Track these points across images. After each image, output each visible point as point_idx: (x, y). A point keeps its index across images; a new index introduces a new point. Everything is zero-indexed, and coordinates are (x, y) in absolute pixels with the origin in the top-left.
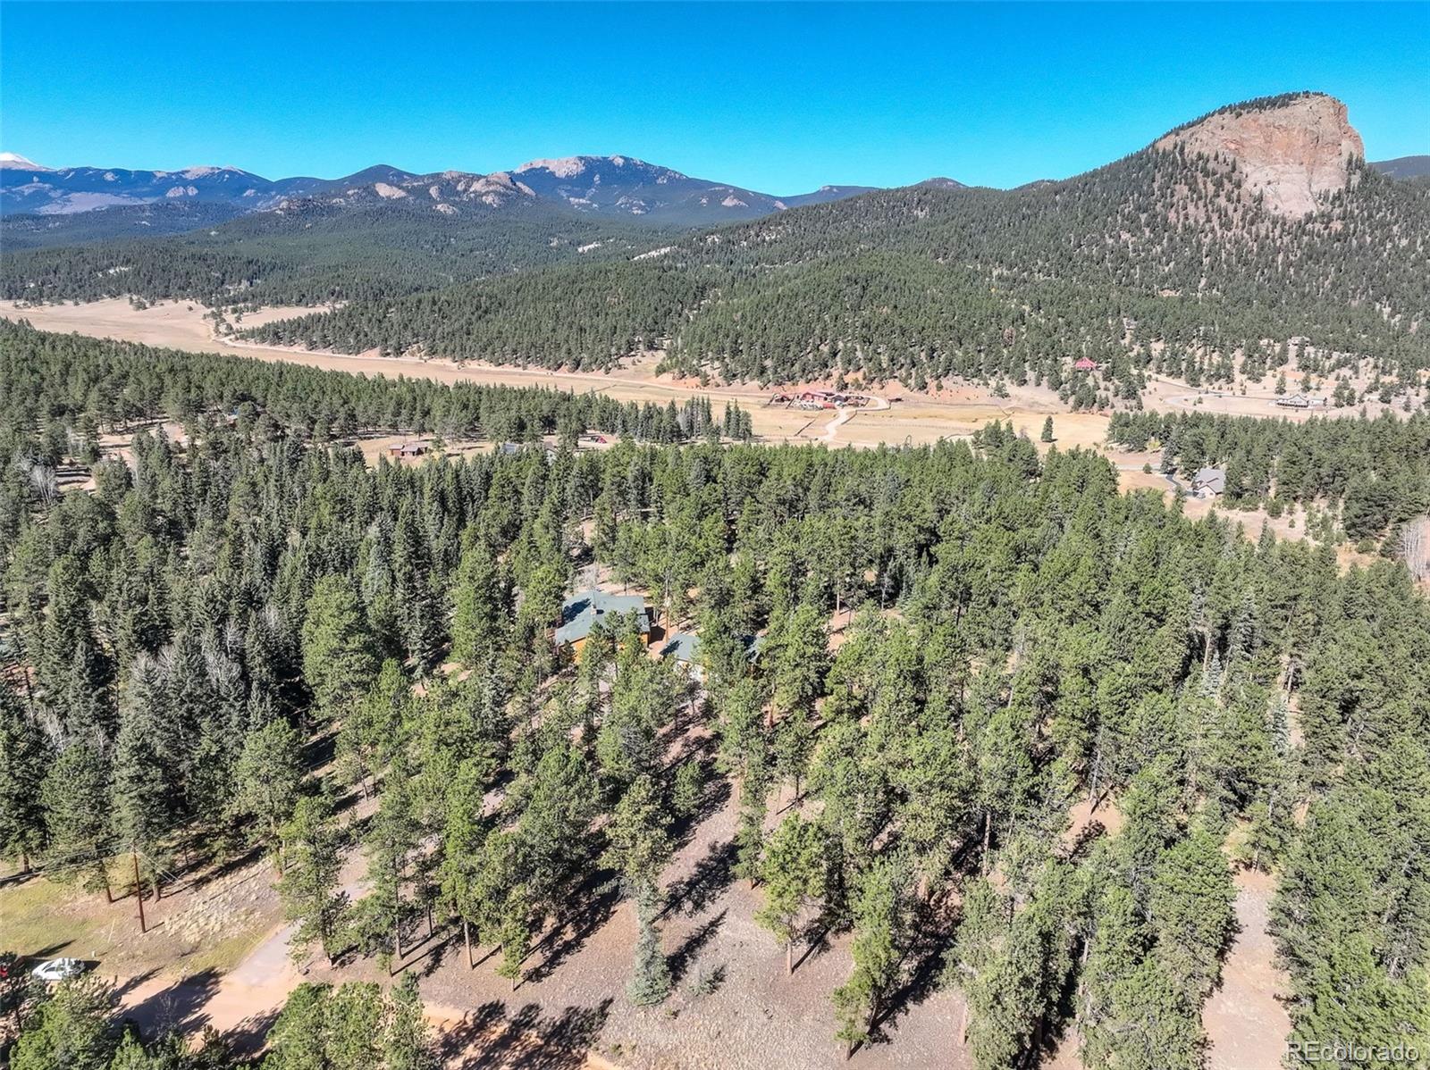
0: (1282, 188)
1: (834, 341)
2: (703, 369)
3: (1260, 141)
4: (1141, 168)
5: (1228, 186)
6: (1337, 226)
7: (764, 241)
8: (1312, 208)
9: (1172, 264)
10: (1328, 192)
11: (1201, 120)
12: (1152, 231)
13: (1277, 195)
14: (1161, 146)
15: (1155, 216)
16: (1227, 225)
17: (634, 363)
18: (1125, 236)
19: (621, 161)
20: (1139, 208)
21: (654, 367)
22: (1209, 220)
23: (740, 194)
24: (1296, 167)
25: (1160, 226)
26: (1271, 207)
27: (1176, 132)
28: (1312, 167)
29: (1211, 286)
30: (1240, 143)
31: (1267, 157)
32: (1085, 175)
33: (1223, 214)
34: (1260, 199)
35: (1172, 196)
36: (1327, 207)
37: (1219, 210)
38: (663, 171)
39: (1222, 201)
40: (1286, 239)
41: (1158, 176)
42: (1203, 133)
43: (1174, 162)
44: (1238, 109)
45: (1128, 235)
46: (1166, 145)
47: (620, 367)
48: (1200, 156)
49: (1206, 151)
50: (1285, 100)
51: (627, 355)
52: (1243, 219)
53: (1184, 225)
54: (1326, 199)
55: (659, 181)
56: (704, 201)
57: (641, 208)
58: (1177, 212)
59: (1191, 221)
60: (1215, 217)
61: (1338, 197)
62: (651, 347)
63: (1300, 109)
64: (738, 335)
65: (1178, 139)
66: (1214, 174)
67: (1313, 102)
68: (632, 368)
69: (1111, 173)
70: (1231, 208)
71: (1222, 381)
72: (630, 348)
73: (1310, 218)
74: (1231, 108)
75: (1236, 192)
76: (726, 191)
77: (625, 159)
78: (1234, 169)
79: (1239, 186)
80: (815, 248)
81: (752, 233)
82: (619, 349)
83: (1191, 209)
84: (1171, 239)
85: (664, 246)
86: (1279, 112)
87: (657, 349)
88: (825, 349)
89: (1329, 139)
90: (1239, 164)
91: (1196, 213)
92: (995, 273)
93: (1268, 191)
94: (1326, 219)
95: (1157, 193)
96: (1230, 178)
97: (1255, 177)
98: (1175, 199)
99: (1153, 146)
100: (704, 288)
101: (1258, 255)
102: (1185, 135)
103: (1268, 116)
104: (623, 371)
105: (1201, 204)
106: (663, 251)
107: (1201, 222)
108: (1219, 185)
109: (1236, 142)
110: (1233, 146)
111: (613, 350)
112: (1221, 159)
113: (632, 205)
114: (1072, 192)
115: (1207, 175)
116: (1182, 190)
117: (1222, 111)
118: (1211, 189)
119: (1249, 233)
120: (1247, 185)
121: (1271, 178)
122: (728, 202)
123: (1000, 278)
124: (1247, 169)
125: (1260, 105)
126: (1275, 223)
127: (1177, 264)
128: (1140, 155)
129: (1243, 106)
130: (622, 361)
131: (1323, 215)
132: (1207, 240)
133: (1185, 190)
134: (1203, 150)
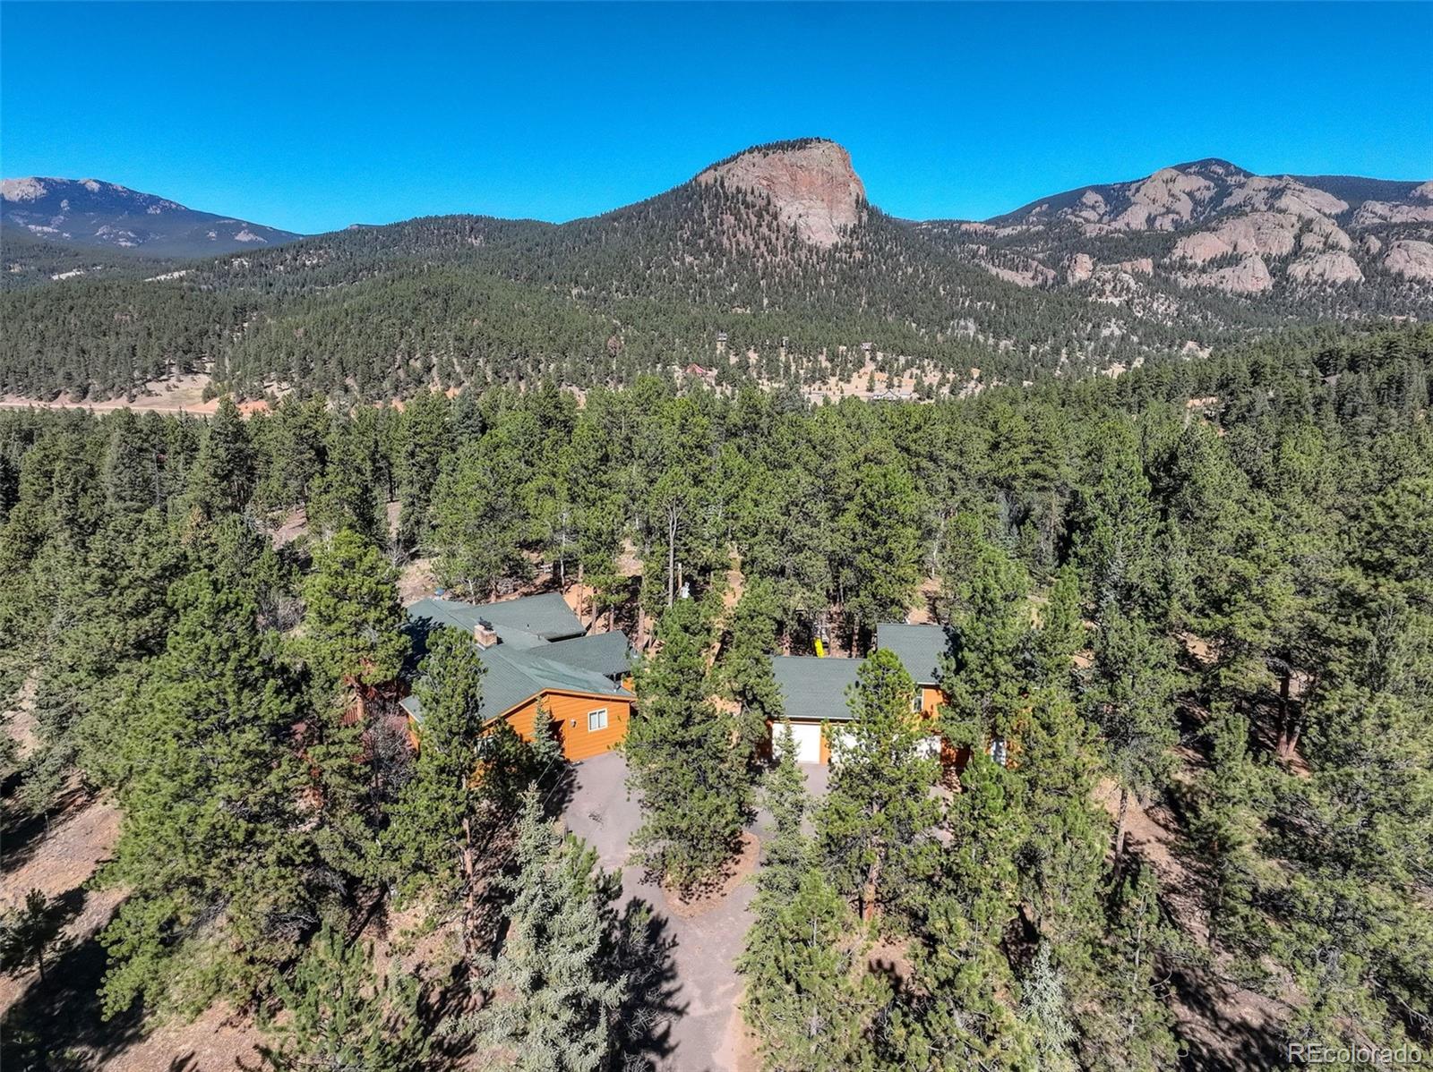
0: (812, 221)
1: (426, 355)
2: (269, 391)
3: (786, 179)
4: (690, 198)
5: (767, 218)
6: (858, 255)
7: (304, 265)
8: (835, 238)
9: (736, 285)
10: (846, 226)
11: (734, 158)
12: (711, 255)
13: (809, 227)
14: (703, 179)
15: (710, 242)
16: (773, 252)
17: (168, 389)
18: (689, 259)
19: (96, 187)
20: (694, 234)
21: (200, 393)
22: (757, 247)
23: (254, 228)
24: (819, 202)
25: (718, 251)
26: (805, 237)
27: (715, 167)
28: (832, 204)
29: (772, 305)
30: (771, 181)
31: (796, 195)
32: (638, 205)
33: (768, 243)
34: (794, 230)
35: (722, 225)
36: (847, 240)
37: (764, 238)
38: (154, 200)
39: (764, 230)
40: (823, 265)
41: (706, 207)
42: (738, 169)
43: (716, 195)
44: (766, 149)
45: (692, 258)
46: (708, 178)
47: (149, 393)
48: (739, 190)
49: (743, 186)
50: (802, 144)
51: (157, 379)
52: (785, 247)
53: (738, 251)
54: (845, 232)
55: (151, 211)
56: (212, 234)
57: (129, 239)
58: (728, 238)
59: (743, 246)
60: (762, 244)
61: (853, 232)
62: (188, 370)
63: (816, 152)
64: (306, 353)
65: (718, 174)
66: (754, 206)
67: (824, 146)
68: (166, 395)
69: (661, 203)
70: (773, 237)
71: (818, 383)
72: (161, 372)
73: (835, 246)
74: (759, 149)
75: (775, 223)
76: (238, 226)
77: (100, 183)
78: (769, 203)
79: (775, 217)
80: (370, 269)
81: (289, 257)
82: (145, 372)
83: (740, 235)
84: (729, 263)
85: (177, 270)
86: (799, 154)
87: (196, 373)
88: (417, 364)
89: (841, 179)
90: (773, 200)
91: (746, 240)
92: (575, 292)
93: (801, 222)
94: (849, 249)
95: (708, 222)
96: (767, 211)
97: (789, 211)
98: (725, 227)
99: (695, 179)
100: (243, 310)
101: (804, 277)
102: (722, 171)
103: (789, 156)
104: (155, 399)
105: (748, 232)
106: (176, 275)
107: (752, 248)
108: (760, 216)
109: (768, 180)
110: (765, 183)
111: (136, 374)
112: (757, 193)
113: (117, 237)
114: (629, 218)
115: (747, 207)
116: (730, 219)
117: (751, 151)
118: (754, 220)
119: (793, 259)
120: (783, 218)
121: (801, 212)
122: (243, 237)
123: (580, 296)
124: (780, 204)
125: (782, 146)
126: (810, 251)
127: (740, 284)
128: (685, 188)
129: (768, 147)
130: (150, 386)
131: (845, 246)
132: (760, 264)
133: (732, 219)
134: (740, 185)
